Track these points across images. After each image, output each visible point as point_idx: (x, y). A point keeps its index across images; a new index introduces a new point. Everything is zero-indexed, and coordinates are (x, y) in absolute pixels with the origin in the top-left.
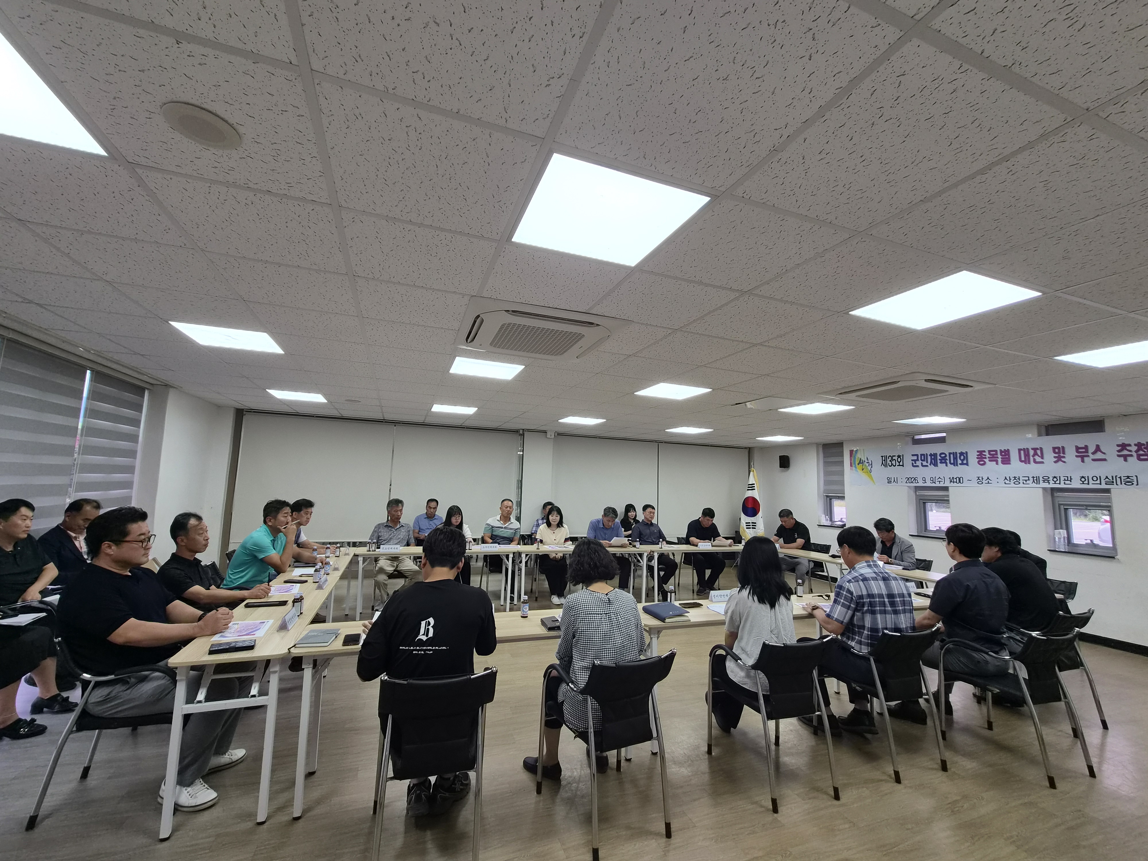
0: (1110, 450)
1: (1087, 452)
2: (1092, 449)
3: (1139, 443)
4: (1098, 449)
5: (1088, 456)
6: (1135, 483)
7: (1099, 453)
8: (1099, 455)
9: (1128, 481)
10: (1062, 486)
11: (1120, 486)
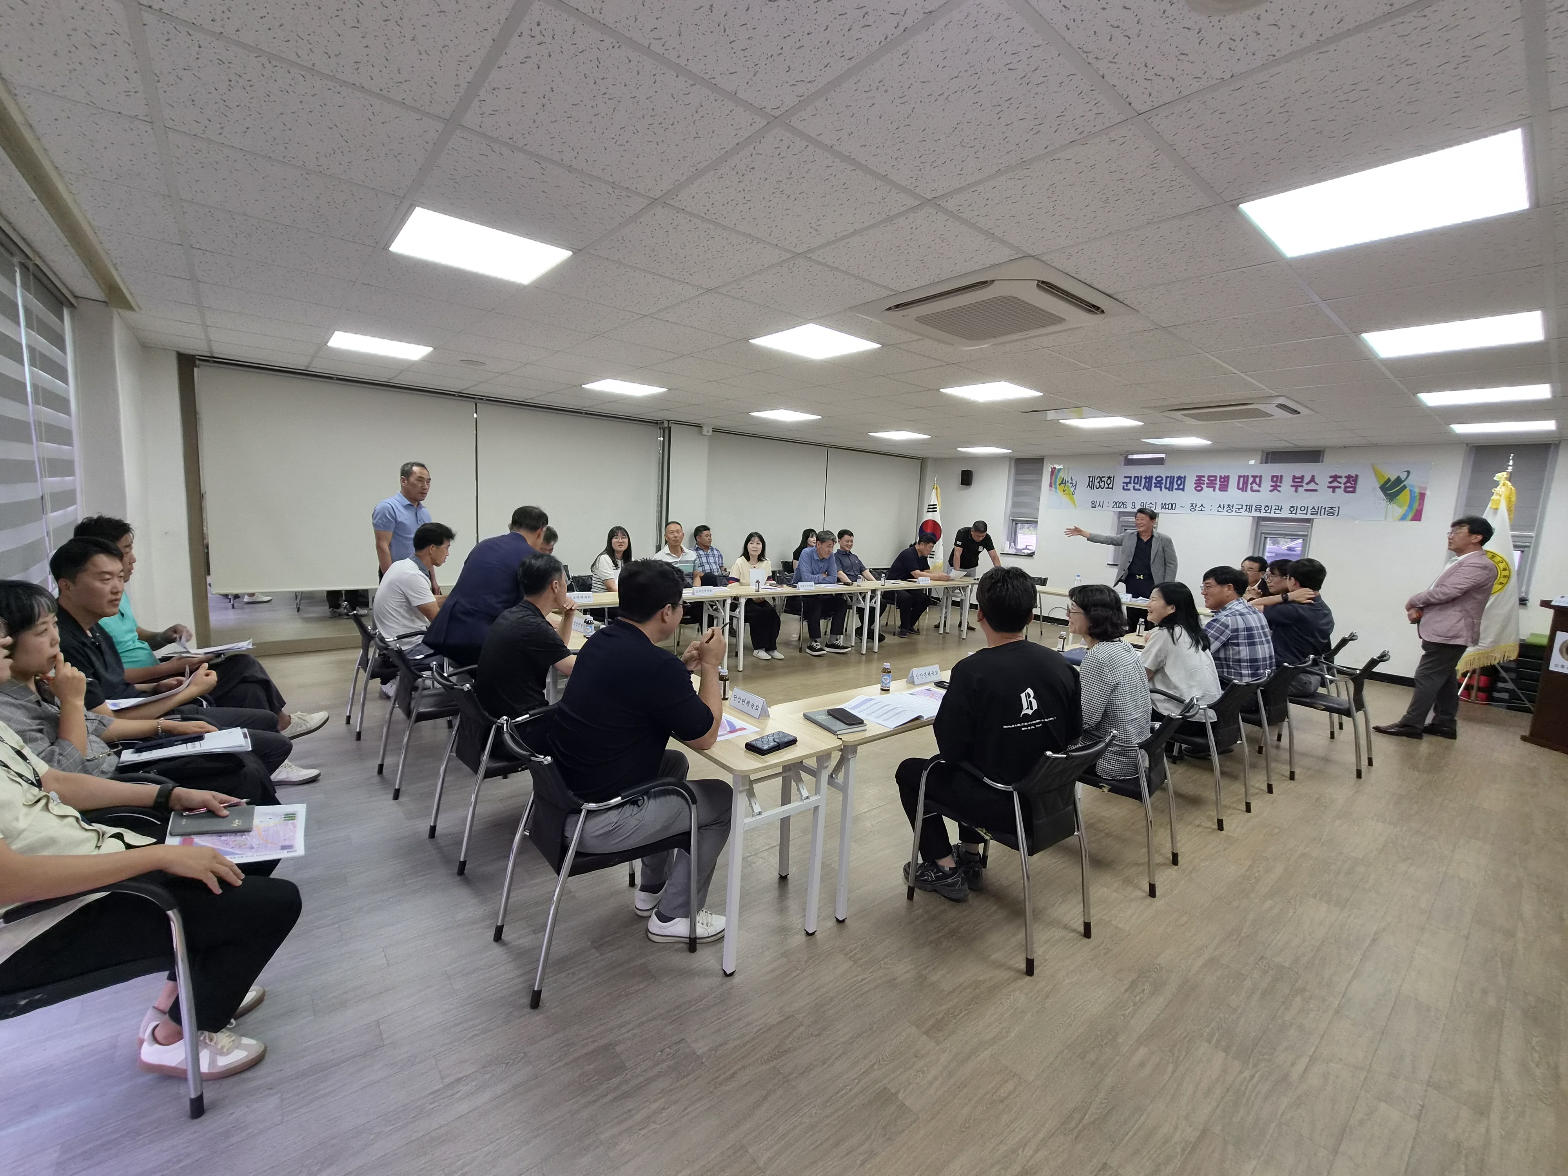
0: (1323, 480)
1: (1302, 482)
2: (1306, 480)
3: (1349, 475)
4: (1312, 480)
5: (1302, 486)
6: (1336, 514)
7: (1313, 483)
8: (1312, 486)
9: (1331, 512)
10: (1272, 515)
11: (1323, 516)
